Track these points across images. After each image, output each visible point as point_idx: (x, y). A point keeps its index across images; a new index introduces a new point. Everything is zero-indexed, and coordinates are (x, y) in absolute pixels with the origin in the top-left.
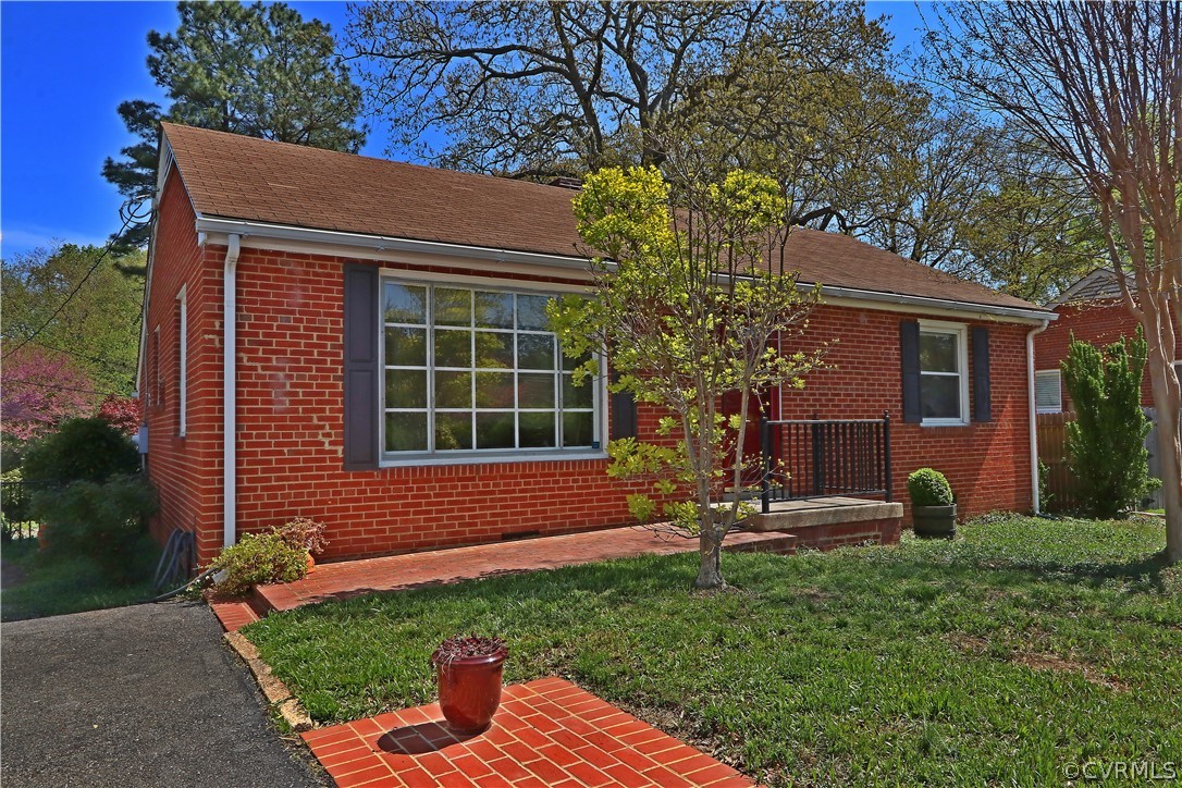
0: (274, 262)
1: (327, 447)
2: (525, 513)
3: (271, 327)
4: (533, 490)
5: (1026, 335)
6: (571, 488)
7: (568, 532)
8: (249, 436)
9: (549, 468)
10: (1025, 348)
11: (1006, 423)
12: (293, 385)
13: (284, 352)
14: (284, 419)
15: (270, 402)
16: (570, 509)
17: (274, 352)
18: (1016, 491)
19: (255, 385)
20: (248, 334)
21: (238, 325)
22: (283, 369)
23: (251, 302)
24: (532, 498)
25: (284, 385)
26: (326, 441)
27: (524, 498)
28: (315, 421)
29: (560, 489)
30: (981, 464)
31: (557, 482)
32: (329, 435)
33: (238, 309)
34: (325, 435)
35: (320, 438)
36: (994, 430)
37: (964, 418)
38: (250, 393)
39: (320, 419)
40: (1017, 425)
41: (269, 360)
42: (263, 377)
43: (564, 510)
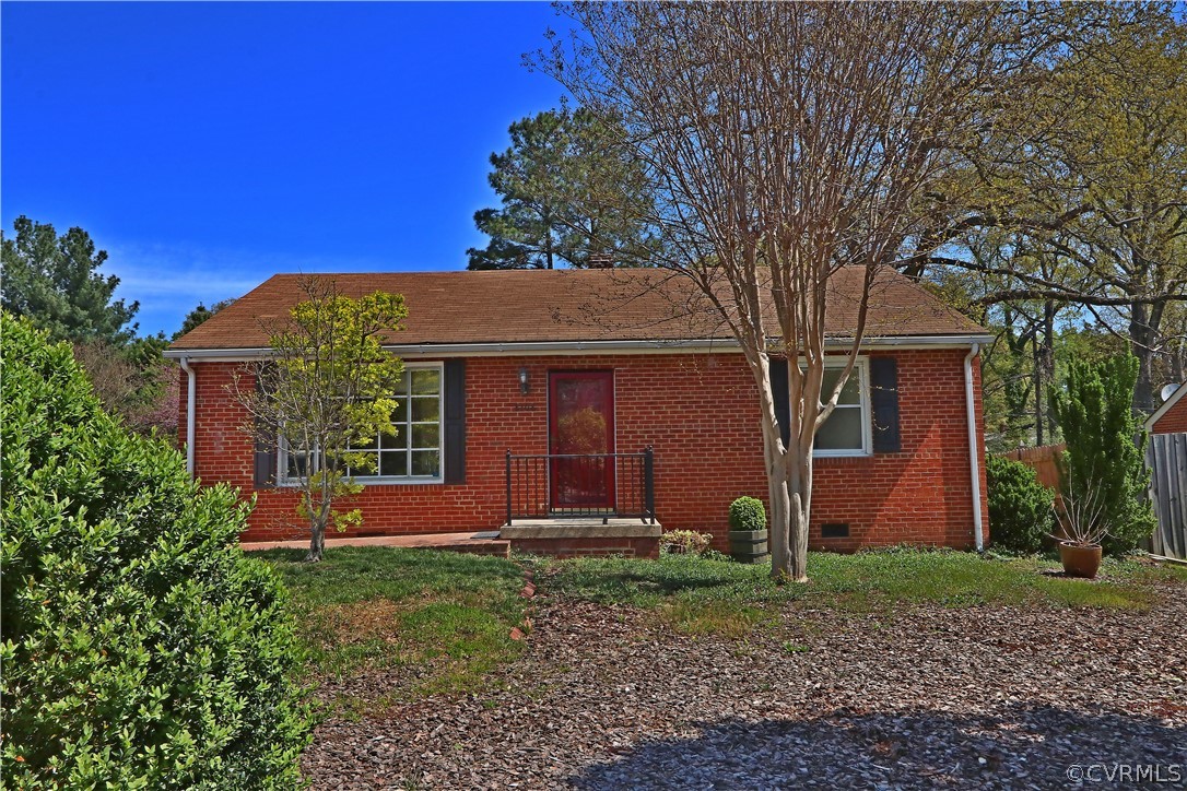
0: (217, 369)
1: (245, 474)
2: (375, 520)
3: (214, 406)
4: (381, 504)
5: (963, 360)
6: (411, 504)
7: (408, 534)
8: (201, 468)
9: (392, 490)
10: (963, 374)
11: (930, 452)
12: (226, 439)
13: (221, 420)
14: (221, 458)
15: (212, 449)
16: (410, 519)
17: (216, 420)
18: (948, 524)
19: (205, 439)
20: (202, 411)
21: (196, 406)
22: (221, 430)
23: (204, 392)
24: (380, 509)
25: (221, 439)
26: (245, 471)
27: (374, 510)
28: (238, 460)
29: (402, 504)
30: (887, 495)
31: (400, 499)
32: (245, 467)
33: (196, 397)
34: (244, 467)
35: (241, 469)
36: (909, 461)
37: (867, 449)
38: (203, 444)
39: (241, 458)
40: (946, 455)
41: (213, 425)
42: (210, 434)
43: (405, 519)
